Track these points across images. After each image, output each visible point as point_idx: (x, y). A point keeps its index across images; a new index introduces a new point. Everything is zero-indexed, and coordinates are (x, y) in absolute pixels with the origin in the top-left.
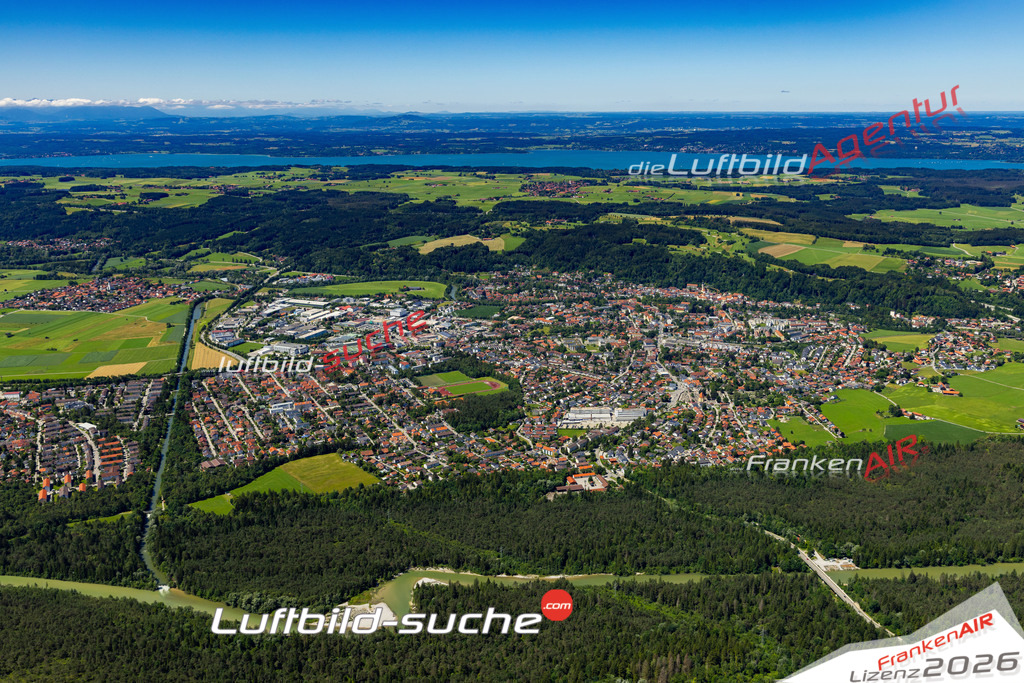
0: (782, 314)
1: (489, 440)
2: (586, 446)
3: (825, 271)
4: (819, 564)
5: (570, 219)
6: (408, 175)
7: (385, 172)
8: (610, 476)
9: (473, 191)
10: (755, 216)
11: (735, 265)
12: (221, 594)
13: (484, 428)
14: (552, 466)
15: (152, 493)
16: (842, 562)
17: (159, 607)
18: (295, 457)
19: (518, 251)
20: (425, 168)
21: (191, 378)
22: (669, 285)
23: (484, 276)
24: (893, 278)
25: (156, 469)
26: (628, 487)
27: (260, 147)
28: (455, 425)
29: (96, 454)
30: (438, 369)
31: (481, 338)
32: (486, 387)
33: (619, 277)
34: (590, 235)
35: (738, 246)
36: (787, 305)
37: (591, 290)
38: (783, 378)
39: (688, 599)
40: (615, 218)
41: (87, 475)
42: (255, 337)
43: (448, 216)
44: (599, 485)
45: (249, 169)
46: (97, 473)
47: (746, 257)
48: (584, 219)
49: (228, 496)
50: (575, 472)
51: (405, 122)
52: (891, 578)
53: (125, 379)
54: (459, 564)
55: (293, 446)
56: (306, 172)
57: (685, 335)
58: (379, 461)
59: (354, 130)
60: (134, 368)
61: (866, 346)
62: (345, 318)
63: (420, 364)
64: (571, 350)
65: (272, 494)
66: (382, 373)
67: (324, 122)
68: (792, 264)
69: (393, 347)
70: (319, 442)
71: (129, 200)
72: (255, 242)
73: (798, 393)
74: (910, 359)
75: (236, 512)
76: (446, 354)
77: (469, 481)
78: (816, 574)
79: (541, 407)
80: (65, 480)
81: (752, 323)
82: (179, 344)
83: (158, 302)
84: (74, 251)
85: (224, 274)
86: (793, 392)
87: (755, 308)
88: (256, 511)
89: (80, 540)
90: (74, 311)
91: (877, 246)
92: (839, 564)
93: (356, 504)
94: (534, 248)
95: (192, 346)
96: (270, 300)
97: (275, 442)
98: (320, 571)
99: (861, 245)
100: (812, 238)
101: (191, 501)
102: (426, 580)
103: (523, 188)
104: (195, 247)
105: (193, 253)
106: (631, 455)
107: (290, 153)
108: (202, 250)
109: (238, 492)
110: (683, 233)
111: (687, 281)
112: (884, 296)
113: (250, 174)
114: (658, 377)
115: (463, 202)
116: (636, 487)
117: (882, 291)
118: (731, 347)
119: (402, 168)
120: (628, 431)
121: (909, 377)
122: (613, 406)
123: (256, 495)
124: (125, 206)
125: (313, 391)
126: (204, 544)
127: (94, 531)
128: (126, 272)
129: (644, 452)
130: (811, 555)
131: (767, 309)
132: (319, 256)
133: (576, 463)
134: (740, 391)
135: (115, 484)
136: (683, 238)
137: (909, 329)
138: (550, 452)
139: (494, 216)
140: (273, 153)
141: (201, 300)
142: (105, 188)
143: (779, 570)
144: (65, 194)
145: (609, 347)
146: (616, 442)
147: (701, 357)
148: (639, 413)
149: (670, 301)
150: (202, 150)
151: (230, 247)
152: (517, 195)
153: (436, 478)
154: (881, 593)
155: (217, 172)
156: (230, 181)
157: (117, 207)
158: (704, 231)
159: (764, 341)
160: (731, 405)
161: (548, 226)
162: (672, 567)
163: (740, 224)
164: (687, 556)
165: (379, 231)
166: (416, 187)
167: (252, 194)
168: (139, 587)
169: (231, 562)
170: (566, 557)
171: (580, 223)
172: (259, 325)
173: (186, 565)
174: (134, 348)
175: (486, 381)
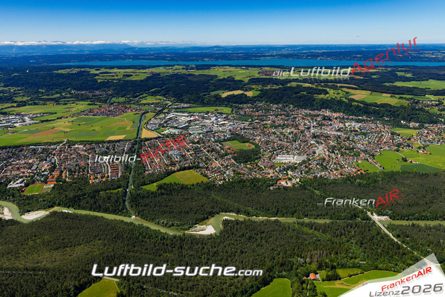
0: (359, 121)
1: (248, 166)
2: (284, 169)
3: (375, 105)
4: (375, 217)
5: (277, 85)
6: (217, 68)
7: (208, 67)
8: (294, 181)
9: (241, 74)
10: (347, 84)
11: (340, 102)
12: (153, 220)
13: (246, 162)
14: (272, 177)
15: (128, 182)
16: (384, 217)
17: (132, 223)
18: (178, 171)
19: (258, 96)
20: (223, 66)
21: (141, 141)
22: (314, 110)
23: (245, 106)
24: (402, 108)
25: (130, 174)
26: (301, 185)
27: (164, 58)
28: (235, 160)
29: (109, 168)
30: (229, 140)
31: (244, 129)
32: (247, 146)
33: (295, 106)
34: (285, 90)
35: (341, 95)
36: (360, 118)
37: (285, 111)
38: (359, 146)
39: (324, 229)
40: (294, 84)
41: (106, 175)
42: (163, 127)
43: (232, 83)
44: (289, 185)
45: (161, 66)
46: (110, 174)
47: (344, 99)
48: (281, 84)
49: (155, 184)
50: (280, 179)
51: (215, 49)
52: (404, 224)
53: (119, 141)
54: (238, 212)
55: (178, 167)
56: (180, 67)
57: (321, 129)
58: (208, 173)
59: (197, 52)
60: (121, 137)
61: (392, 134)
62: (195, 120)
63: (223, 138)
64: (278, 133)
65: (171, 184)
66: (209, 140)
67: (186, 49)
68: (362, 102)
69: (212, 131)
70: (187, 165)
71: (119, 77)
72: (163, 92)
73: (365, 151)
74: (409, 139)
75: (158, 190)
76: (232, 134)
77: (241, 181)
78: (374, 222)
79: (267, 154)
80: (99, 176)
81: (347, 124)
82: (137, 129)
83: (130, 113)
84: (100, 95)
85: (152, 104)
86: (363, 151)
87: (347, 119)
88: (165, 190)
89: (104, 198)
90: (101, 116)
91: (396, 96)
92: (383, 218)
93: (200, 188)
94: (263, 96)
95: (142, 130)
96: (168, 113)
97: (171, 165)
98: (188, 213)
99: (390, 95)
100: (370, 92)
101: (142, 185)
102: (226, 218)
103: (259, 73)
104: (142, 94)
105: (141, 96)
106: (301, 174)
107: (174, 60)
108: (145, 95)
109: (159, 183)
110: (320, 90)
111: (321, 108)
112: (399, 115)
113: (161, 68)
114: (311, 144)
115: (237, 78)
116: (304, 186)
117: (398, 113)
118: (339, 134)
119: (215, 66)
120: (300, 164)
121: (409, 146)
122: (294, 155)
123: (165, 184)
124: (118, 79)
125: (184, 147)
126: (147, 201)
127: (109, 195)
128: (118, 103)
129: (306, 173)
130: (372, 214)
131: (352, 119)
132: (186, 98)
133: (281, 176)
134: (343, 150)
135: (116, 178)
136: (320, 92)
137: (409, 128)
138: (271, 171)
139: (248, 83)
140: (169, 60)
141: (144, 113)
142: (111, 73)
143: (359, 219)
144: (97, 75)
145: (292, 132)
146: (296, 168)
147: (327, 137)
148: (304, 157)
149: (315, 116)
150: (144, 59)
151: (154, 94)
152: (257, 76)
153: (229, 180)
154: (400, 230)
155: (149, 67)
156: (154, 70)
157: (115, 80)
158: (328, 89)
159: (351, 131)
160: (339, 156)
161: (269, 87)
162: (318, 216)
163: (342, 87)
164: (324, 213)
165: (207, 88)
166: (220, 72)
167: (162, 75)
168: (125, 216)
169: (156, 208)
170: (278, 211)
171: (280, 86)
172: (165, 122)
173: (141, 209)
174: (121, 130)
175: (247, 144)
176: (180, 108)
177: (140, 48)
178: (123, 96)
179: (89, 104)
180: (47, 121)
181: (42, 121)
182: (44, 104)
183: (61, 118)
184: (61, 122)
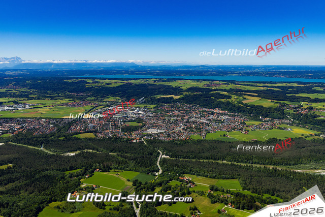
30: (131, 121)
35: (238, 100)
36: (236, 114)
62: (124, 111)
64: (167, 120)
66: (119, 121)
69: (127, 116)
71: (101, 85)
74: (248, 126)
83: (89, 106)
99: (270, 100)
100: (260, 98)
105: (106, 97)
106: (151, 138)
108: (109, 96)
120: (157, 134)
136: (224, 97)
141: (98, 106)
145: (176, 119)
146: (151, 135)
148: (163, 131)
175: (139, 124)
177: (142, 66)
179: (70, 100)
182: (43, 99)
184: (44, 109)
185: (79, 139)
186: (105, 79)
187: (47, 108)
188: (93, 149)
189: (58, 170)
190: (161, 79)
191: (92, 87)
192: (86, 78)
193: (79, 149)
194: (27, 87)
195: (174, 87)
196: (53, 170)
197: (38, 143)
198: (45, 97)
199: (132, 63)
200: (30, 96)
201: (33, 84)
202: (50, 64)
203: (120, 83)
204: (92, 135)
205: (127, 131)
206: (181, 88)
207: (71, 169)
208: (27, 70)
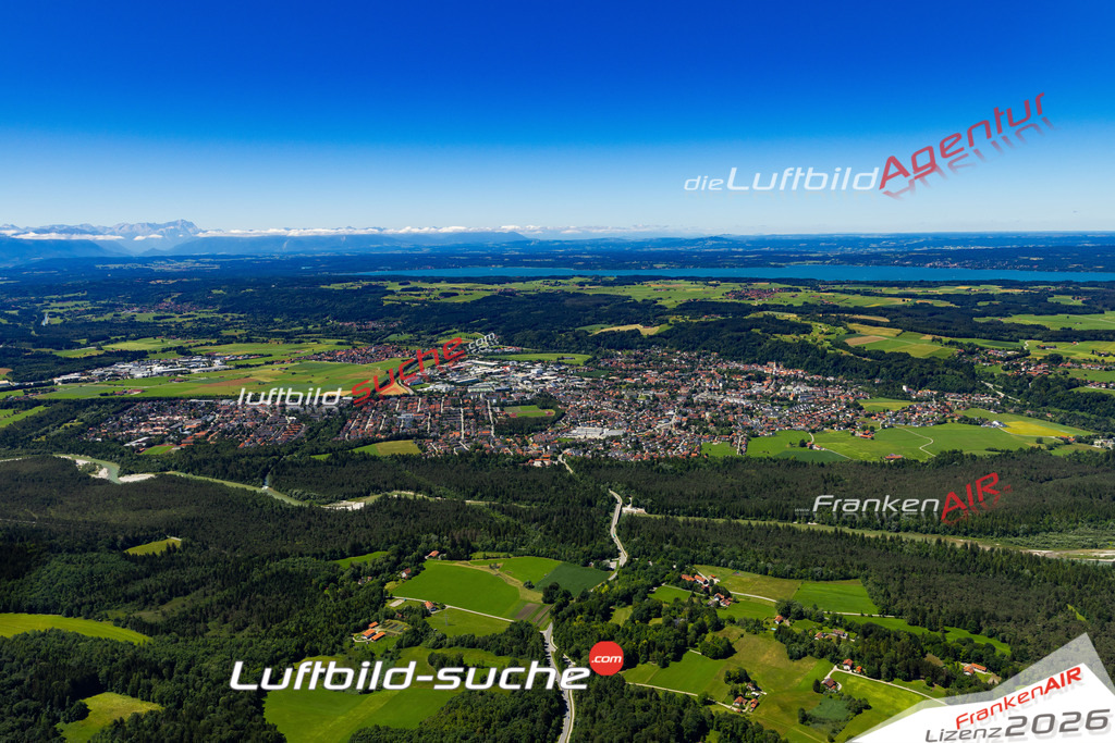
5: (725, 315)
22: (753, 363)
32: (541, 414)
35: (831, 337)
42: (432, 381)
47: (828, 344)
56: (580, 280)
63: (515, 400)
64: (626, 398)
76: (538, 395)
79: (563, 426)
87: (801, 380)
92: (636, 511)
99: (929, 337)
100: (899, 331)
103: (728, 293)
114: (664, 415)
118: (742, 402)
121: (849, 426)
122: (610, 428)
145: (654, 396)
148: (620, 433)
149: (741, 372)
158: (819, 325)
159: (772, 400)
161: (703, 319)
172: (441, 375)
175: (546, 412)
176: (497, 354)
177: (541, 242)
178: (411, 332)
179: (339, 344)
180: (247, 366)
181: (238, 367)
182: (263, 341)
183: (272, 363)
184: (268, 370)
185: (375, 459)
186: (438, 280)
187: (276, 366)
188: (418, 490)
189: (315, 555)
190: (597, 278)
191: (403, 304)
192: (383, 279)
193: (376, 489)
194: (214, 305)
195: (639, 300)
196: (301, 555)
197: (253, 474)
198: (268, 336)
199: (513, 233)
200: (225, 333)
201: (232, 299)
202: (279, 240)
203: (481, 292)
204: (409, 447)
205: (511, 434)
206: (660, 303)
207: (357, 550)
208: (214, 257)
